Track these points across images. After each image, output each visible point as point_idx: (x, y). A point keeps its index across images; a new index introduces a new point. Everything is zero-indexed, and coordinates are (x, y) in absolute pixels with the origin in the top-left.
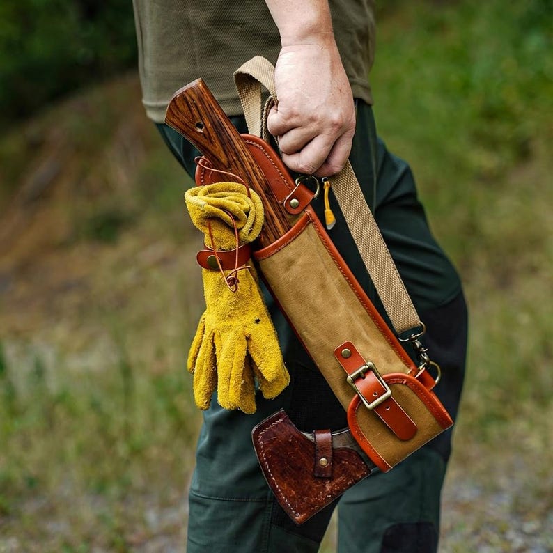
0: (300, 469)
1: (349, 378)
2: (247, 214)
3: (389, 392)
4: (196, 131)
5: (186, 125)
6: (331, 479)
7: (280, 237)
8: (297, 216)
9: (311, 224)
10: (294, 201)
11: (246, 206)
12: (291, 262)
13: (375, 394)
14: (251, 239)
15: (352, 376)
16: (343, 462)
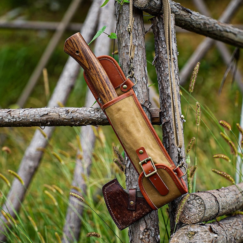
0: (122, 205)
6: (135, 211)
10: (125, 86)
13: (150, 171)
15: (141, 162)
16: (141, 204)
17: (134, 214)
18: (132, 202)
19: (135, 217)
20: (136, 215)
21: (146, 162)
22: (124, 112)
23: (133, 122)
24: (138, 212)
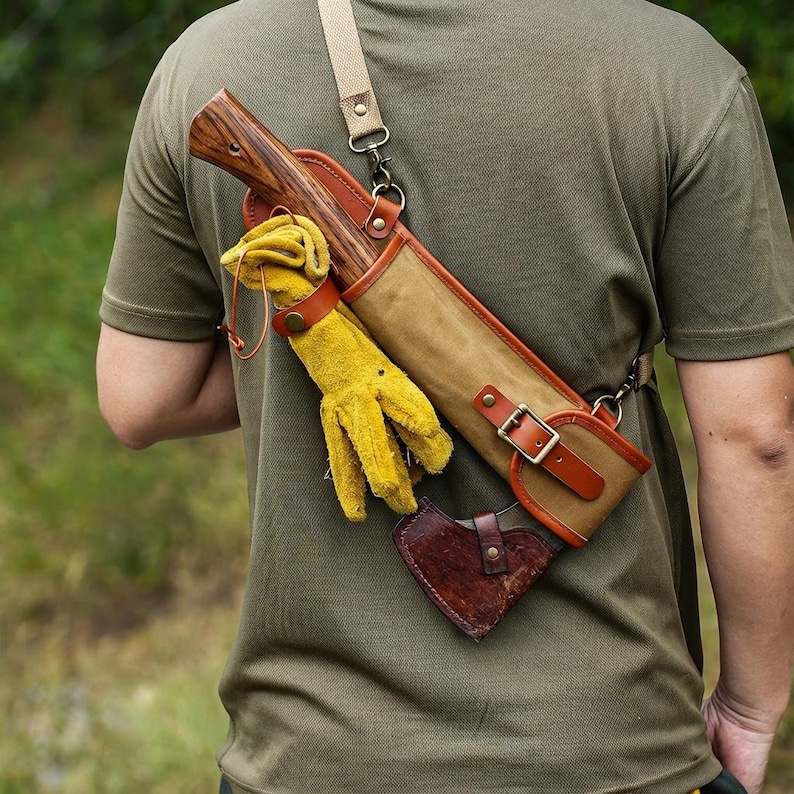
0: (465, 569)
1: (500, 431)
2: (303, 244)
3: (557, 436)
4: (230, 156)
5: (216, 151)
6: (508, 573)
7: (369, 268)
8: (386, 240)
9: (406, 246)
10: (378, 222)
11: (297, 234)
12: (392, 297)
13: (539, 443)
14: (323, 271)
15: (503, 428)
16: (519, 547)
17: (507, 585)
18: (493, 551)
19: (512, 592)
20: (513, 583)
21: (516, 422)
22: (406, 299)
23: (440, 321)
24: (518, 573)
